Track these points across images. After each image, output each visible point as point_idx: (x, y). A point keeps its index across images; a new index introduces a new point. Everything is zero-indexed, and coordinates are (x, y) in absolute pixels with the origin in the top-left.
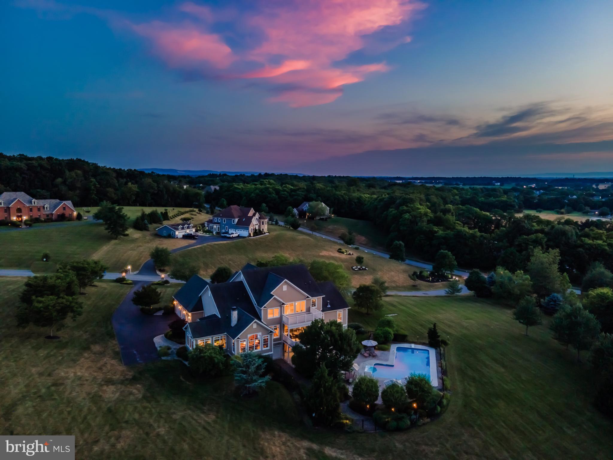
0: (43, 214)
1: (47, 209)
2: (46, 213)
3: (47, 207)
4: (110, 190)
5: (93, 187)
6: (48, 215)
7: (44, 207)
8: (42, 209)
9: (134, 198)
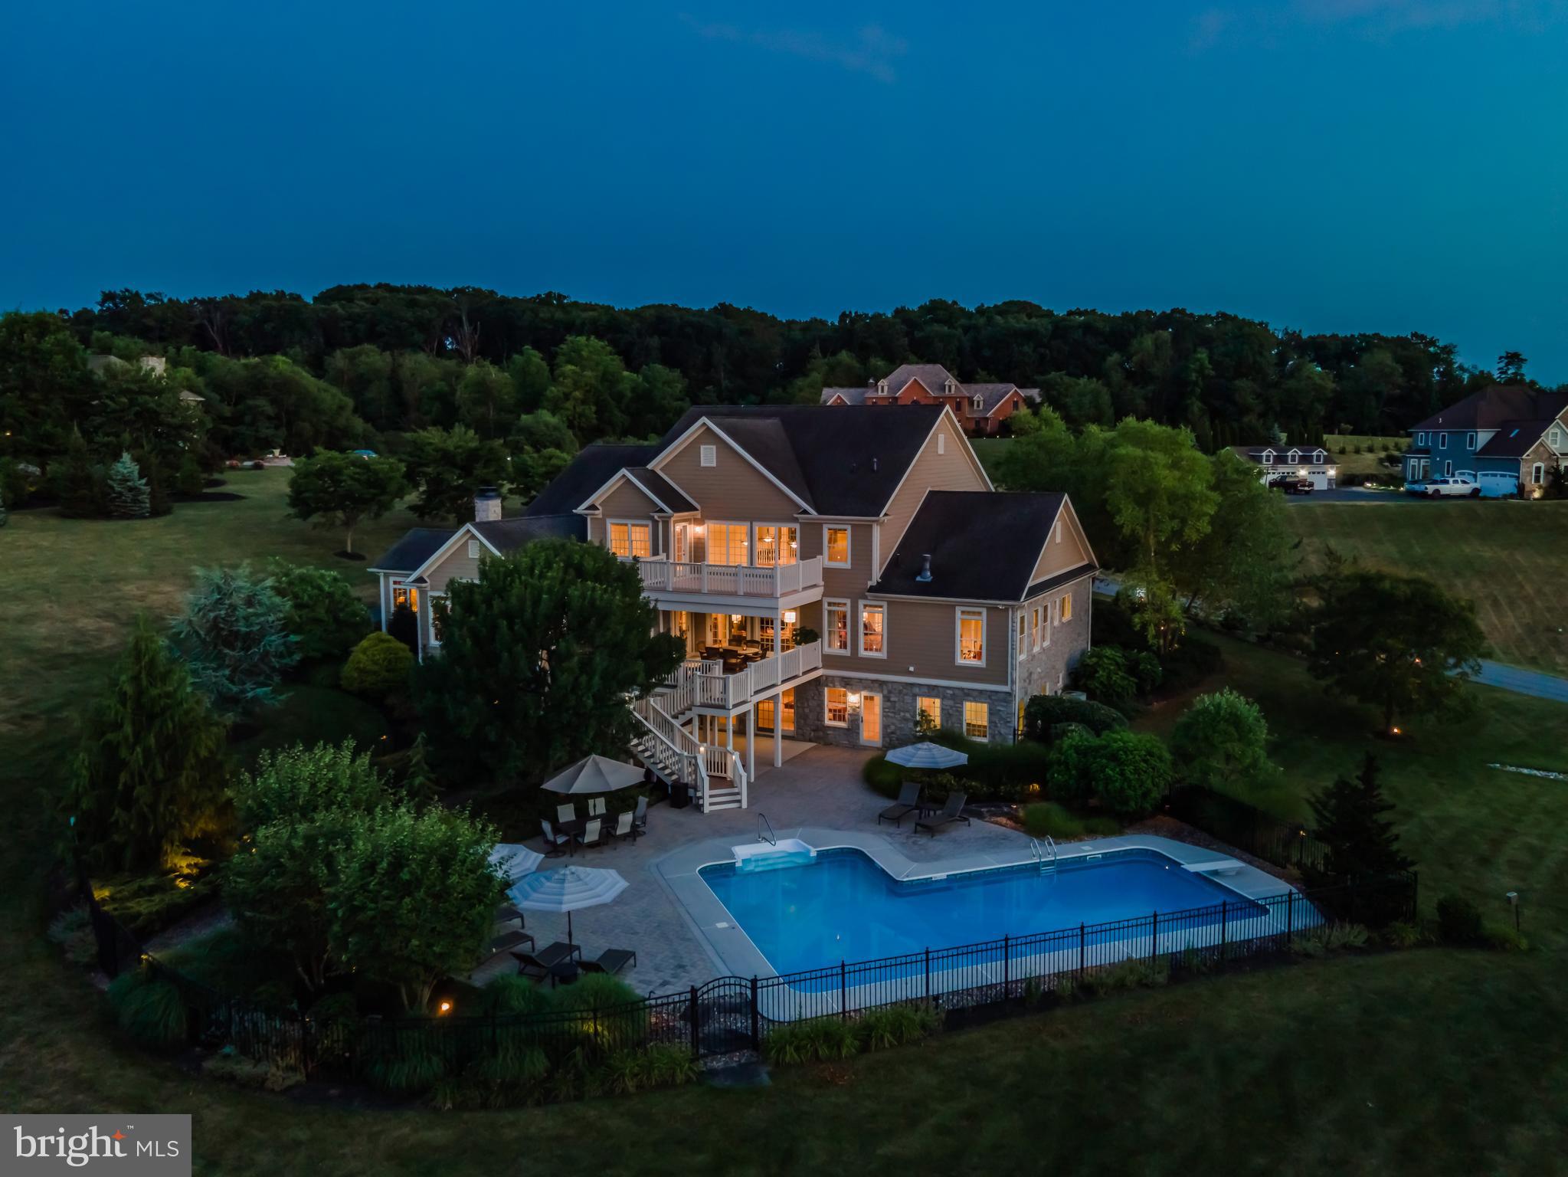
0: (968, 418)
1: (978, 406)
2: (975, 416)
3: (978, 402)
4: (1242, 383)
5: (1194, 377)
6: (978, 422)
7: (971, 403)
8: (966, 403)
9: (1321, 410)
